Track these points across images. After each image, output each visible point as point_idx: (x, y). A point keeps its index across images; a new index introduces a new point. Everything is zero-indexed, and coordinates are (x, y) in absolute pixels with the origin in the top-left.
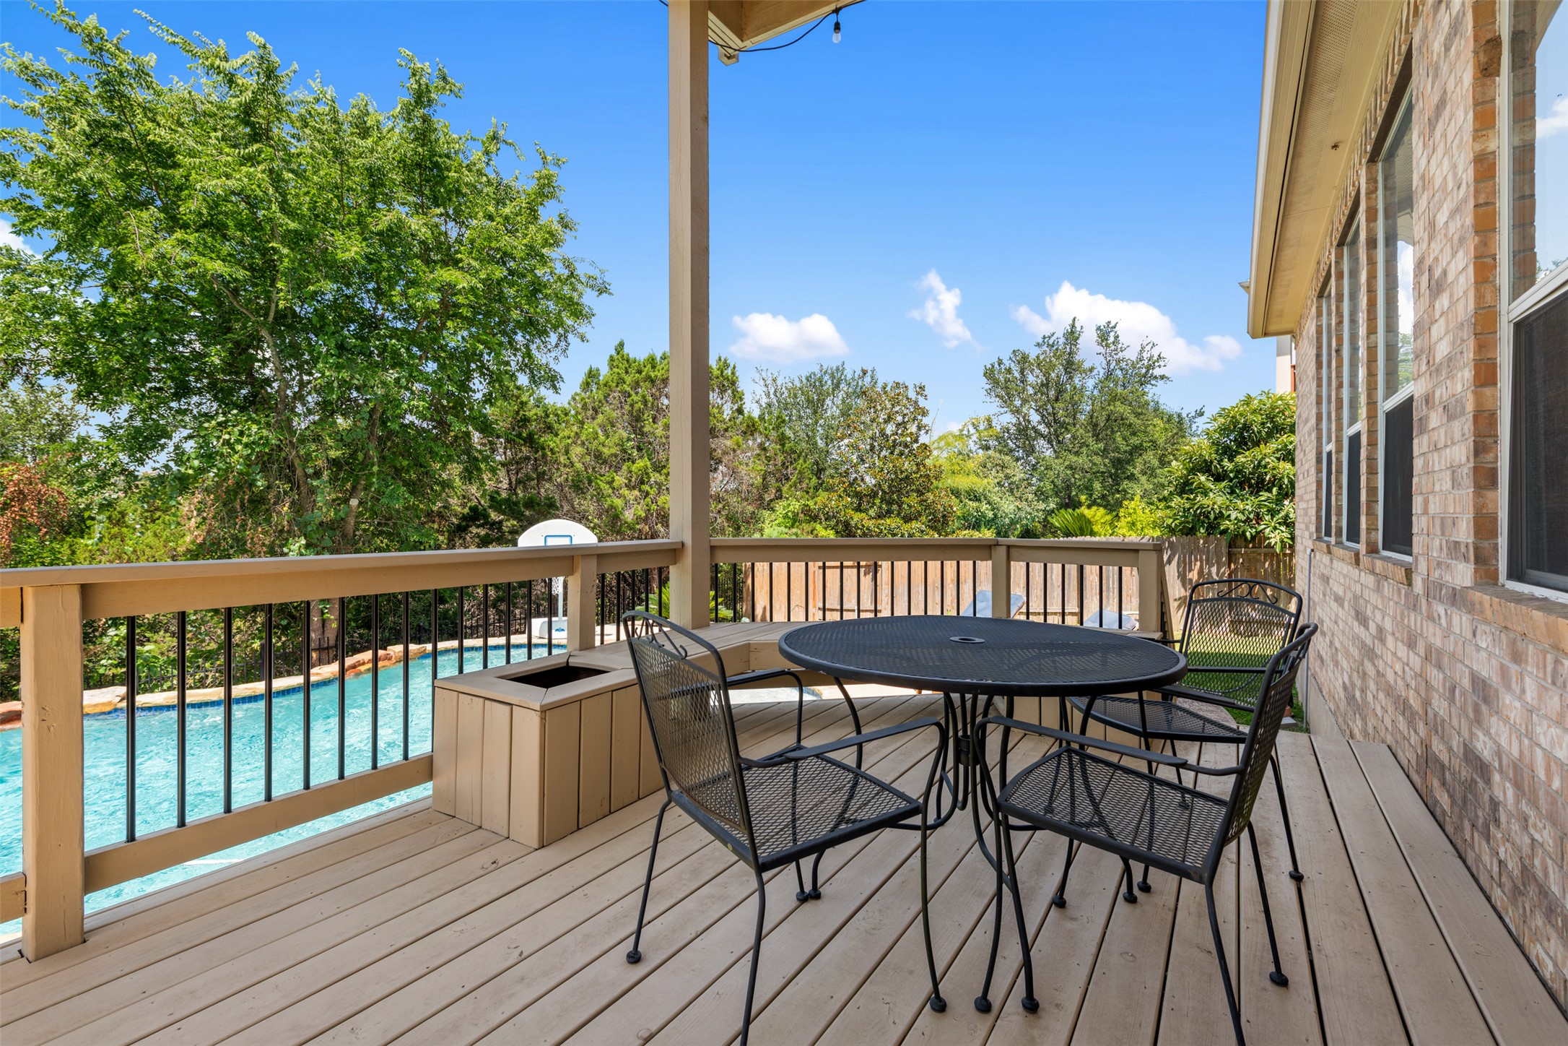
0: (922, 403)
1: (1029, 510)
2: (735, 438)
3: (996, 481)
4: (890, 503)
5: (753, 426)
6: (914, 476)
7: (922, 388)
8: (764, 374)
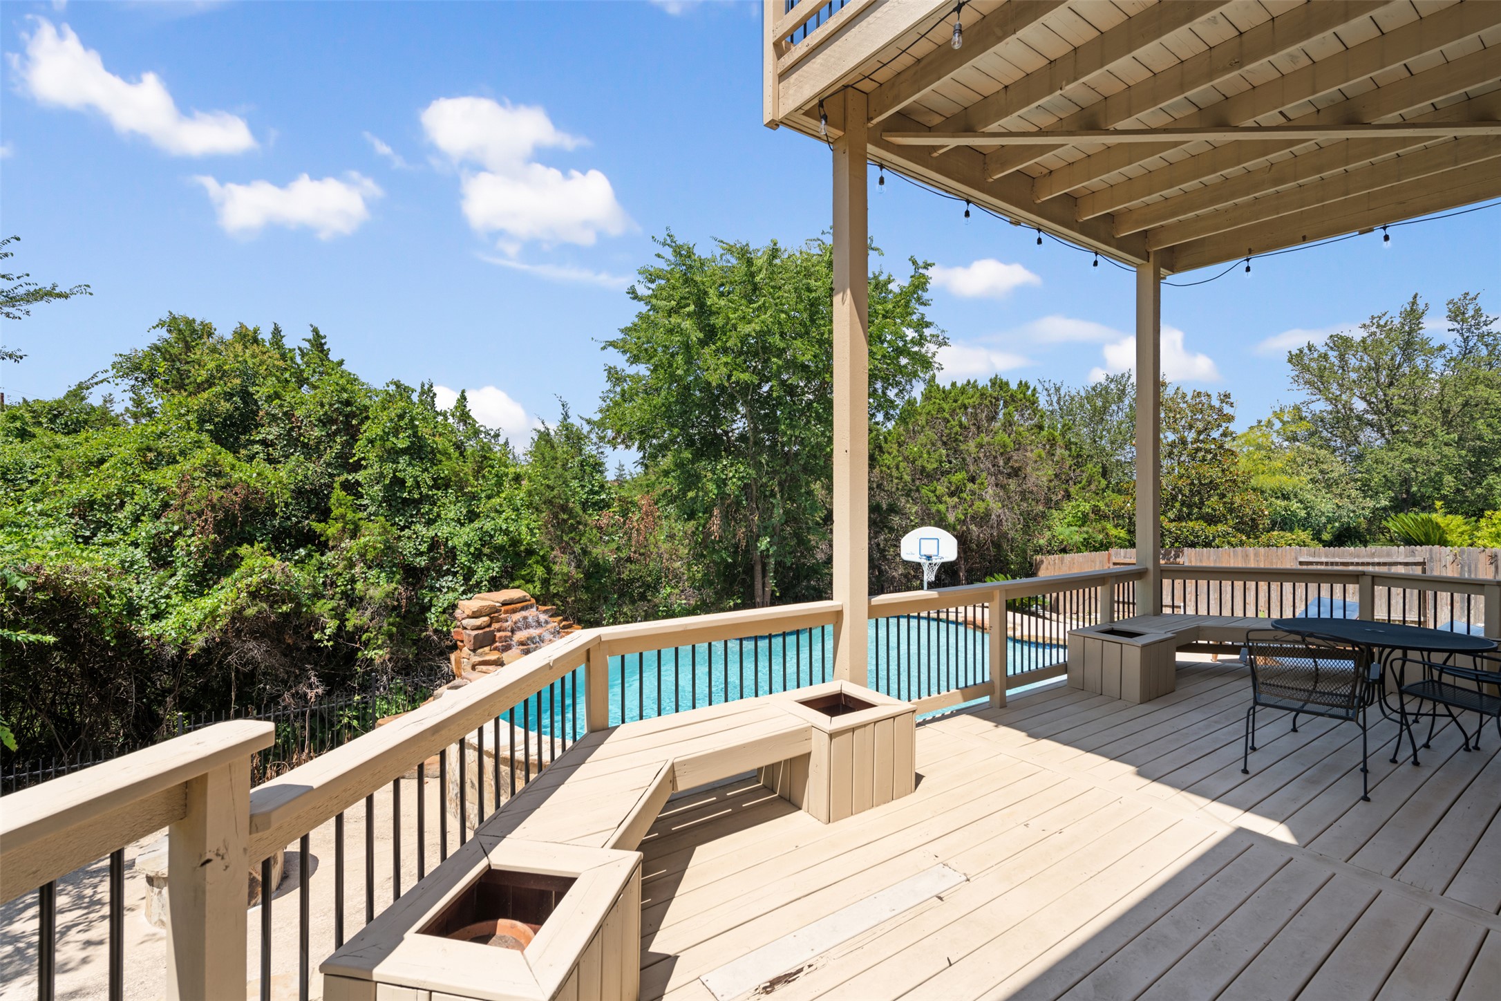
0: (1227, 409)
1: (1352, 507)
2: (1036, 451)
3: (1309, 477)
4: (1190, 506)
5: (1054, 439)
6: (1218, 480)
7: (1227, 396)
8: (1047, 385)
